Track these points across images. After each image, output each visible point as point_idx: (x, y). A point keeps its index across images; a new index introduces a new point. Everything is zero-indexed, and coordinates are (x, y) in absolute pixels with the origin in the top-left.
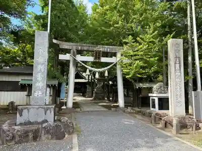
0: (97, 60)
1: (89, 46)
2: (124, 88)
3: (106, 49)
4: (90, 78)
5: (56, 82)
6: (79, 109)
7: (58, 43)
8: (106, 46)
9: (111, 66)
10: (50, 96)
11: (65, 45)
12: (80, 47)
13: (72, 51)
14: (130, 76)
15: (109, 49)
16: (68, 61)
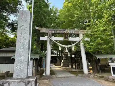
0: (66, 40)
1: (60, 30)
2: (87, 59)
3: (72, 32)
4: (58, 54)
5: (37, 56)
6: (55, 76)
7: (39, 29)
8: (72, 30)
9: (76, 43)
10: (33, 66)
11: (44, 30)
12: (54, 31)
13: (48, 34)
14: (92, 50)
15: (74, 32)
16: (46, 41)
